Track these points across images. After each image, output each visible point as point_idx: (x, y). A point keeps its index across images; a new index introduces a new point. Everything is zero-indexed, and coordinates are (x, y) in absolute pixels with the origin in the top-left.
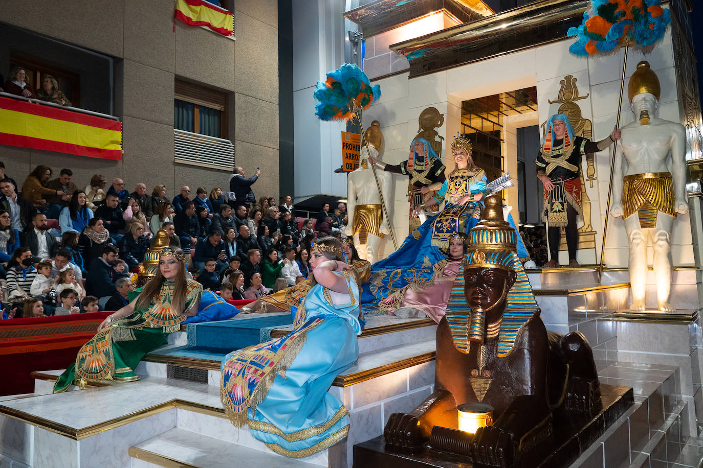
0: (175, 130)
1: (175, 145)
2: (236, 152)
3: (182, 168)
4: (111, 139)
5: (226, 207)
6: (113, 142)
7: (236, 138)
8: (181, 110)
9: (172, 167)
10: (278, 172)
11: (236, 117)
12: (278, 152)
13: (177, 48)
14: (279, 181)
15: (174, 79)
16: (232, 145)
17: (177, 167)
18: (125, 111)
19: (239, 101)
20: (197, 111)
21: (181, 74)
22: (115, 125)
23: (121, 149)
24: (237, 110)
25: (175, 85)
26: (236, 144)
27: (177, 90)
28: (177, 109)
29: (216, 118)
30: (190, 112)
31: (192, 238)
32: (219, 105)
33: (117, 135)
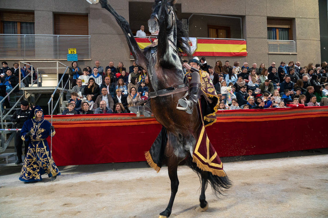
0: (268, 40)
1: (268, 47)
2: (297, 45)
3: (272, 56)
4: (243, 48)
5: (292, 69)
6: (243, 49)
7: (297, 39)
8: (270, 31)
9: (267, 55)
10: (320, 51)
11: (296, 29)
12: (320, 42)
13: (267, 5)
14: (320, 56)
15: (266, 19)
16: (295, 42)
17: (270, 56)
18: (247, 36)
19: (297, 21)
20: (277, 30)
21: (270, 16)
22: (244, 42)
23: (246, 51)
24: (297, 26)
25: (267, 21)
26: (297, 41)
27: (268, 23)
28: (268, 31)
29: (287, 32)
30: (274, 32)
31: (277, 84)
32: (287, 26)
33: (244, 46)
